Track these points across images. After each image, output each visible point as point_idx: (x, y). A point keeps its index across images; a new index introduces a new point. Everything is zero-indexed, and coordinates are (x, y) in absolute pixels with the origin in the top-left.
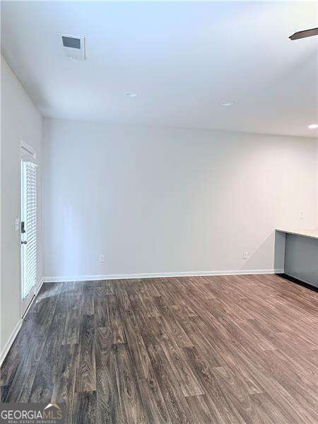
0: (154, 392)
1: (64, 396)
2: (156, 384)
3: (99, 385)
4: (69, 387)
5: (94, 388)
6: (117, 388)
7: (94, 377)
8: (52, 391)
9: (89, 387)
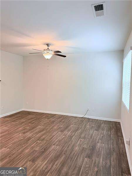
0: (67, 151)
1: (97, 160)
2: (63, 153)
3: (83, 160)
4: (95, 163)
5: (86, 159)
6: (78, 155)
7: (84, 163)
8: (102, 163)
9: (87, 160)
